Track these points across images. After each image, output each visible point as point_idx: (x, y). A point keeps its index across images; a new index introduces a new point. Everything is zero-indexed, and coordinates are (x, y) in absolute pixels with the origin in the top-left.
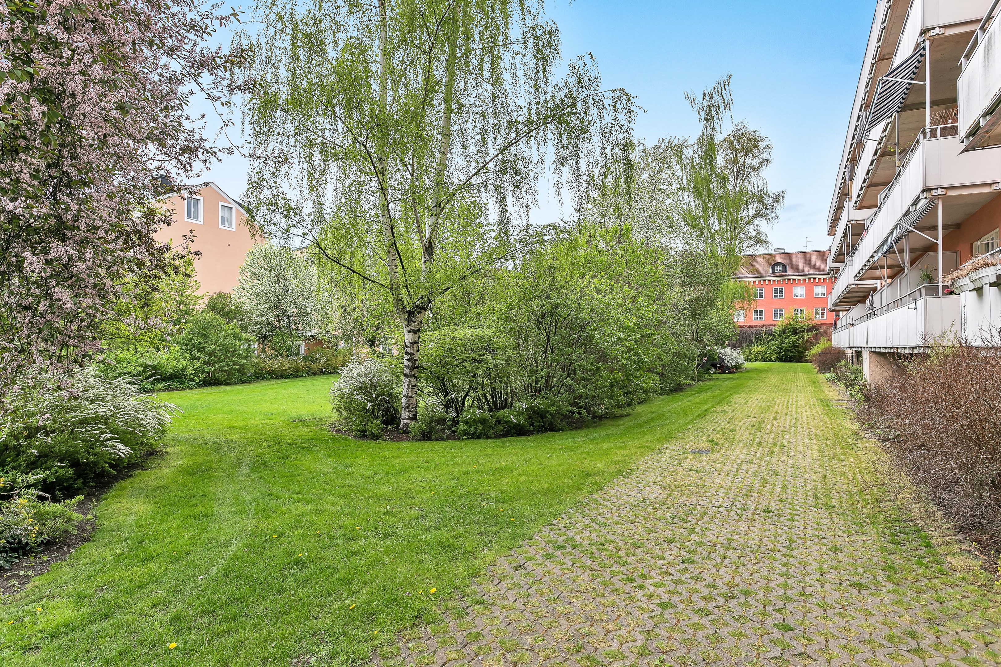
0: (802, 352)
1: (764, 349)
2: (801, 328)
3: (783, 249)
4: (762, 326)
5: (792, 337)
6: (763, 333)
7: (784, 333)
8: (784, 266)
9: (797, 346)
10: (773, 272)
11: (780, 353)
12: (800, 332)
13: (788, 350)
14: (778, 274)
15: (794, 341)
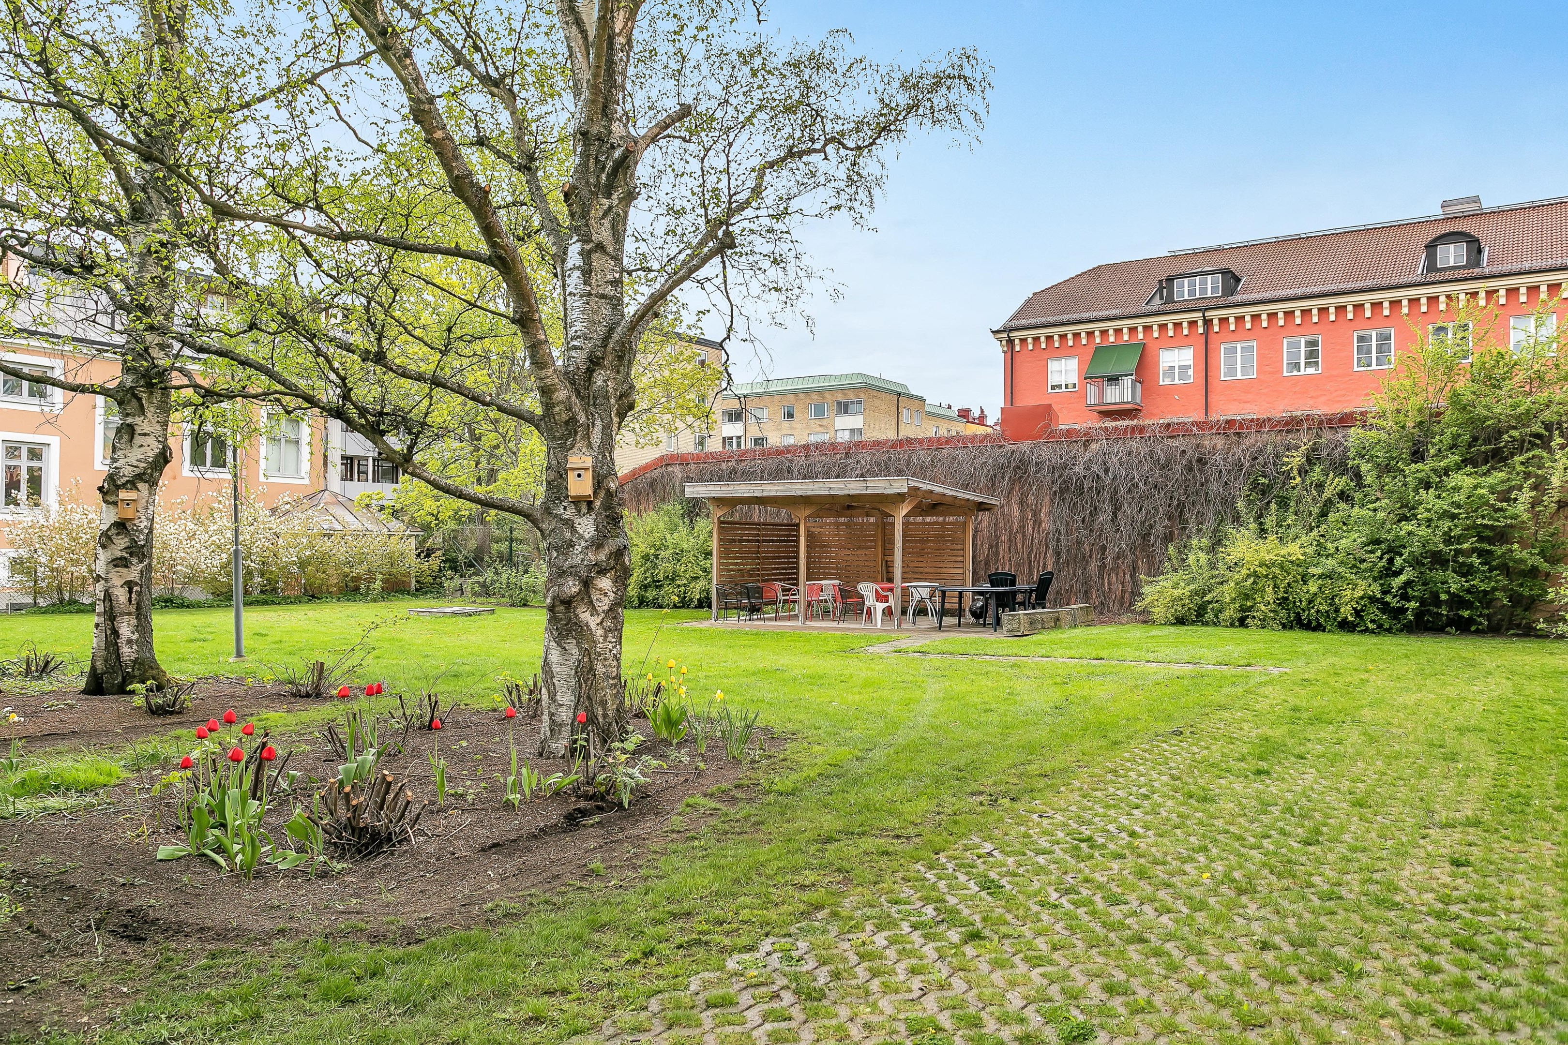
0: (1533, 572)
1: (1294, 550)
2: (1528, 417)
3: (1477, 200)
4: (1292, 425)
5: (1464, 480)
6: (1296, 459)
7: (1418, 455)
8: (1475, 246)
9: (1502, 536)
10: (1431, 266)
11: (1390, 572)
12: (1520, 447)
13: (1438, 560)
14: (1449, 275)
15: (1475, 505)
